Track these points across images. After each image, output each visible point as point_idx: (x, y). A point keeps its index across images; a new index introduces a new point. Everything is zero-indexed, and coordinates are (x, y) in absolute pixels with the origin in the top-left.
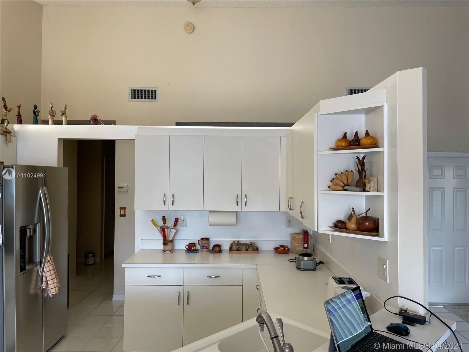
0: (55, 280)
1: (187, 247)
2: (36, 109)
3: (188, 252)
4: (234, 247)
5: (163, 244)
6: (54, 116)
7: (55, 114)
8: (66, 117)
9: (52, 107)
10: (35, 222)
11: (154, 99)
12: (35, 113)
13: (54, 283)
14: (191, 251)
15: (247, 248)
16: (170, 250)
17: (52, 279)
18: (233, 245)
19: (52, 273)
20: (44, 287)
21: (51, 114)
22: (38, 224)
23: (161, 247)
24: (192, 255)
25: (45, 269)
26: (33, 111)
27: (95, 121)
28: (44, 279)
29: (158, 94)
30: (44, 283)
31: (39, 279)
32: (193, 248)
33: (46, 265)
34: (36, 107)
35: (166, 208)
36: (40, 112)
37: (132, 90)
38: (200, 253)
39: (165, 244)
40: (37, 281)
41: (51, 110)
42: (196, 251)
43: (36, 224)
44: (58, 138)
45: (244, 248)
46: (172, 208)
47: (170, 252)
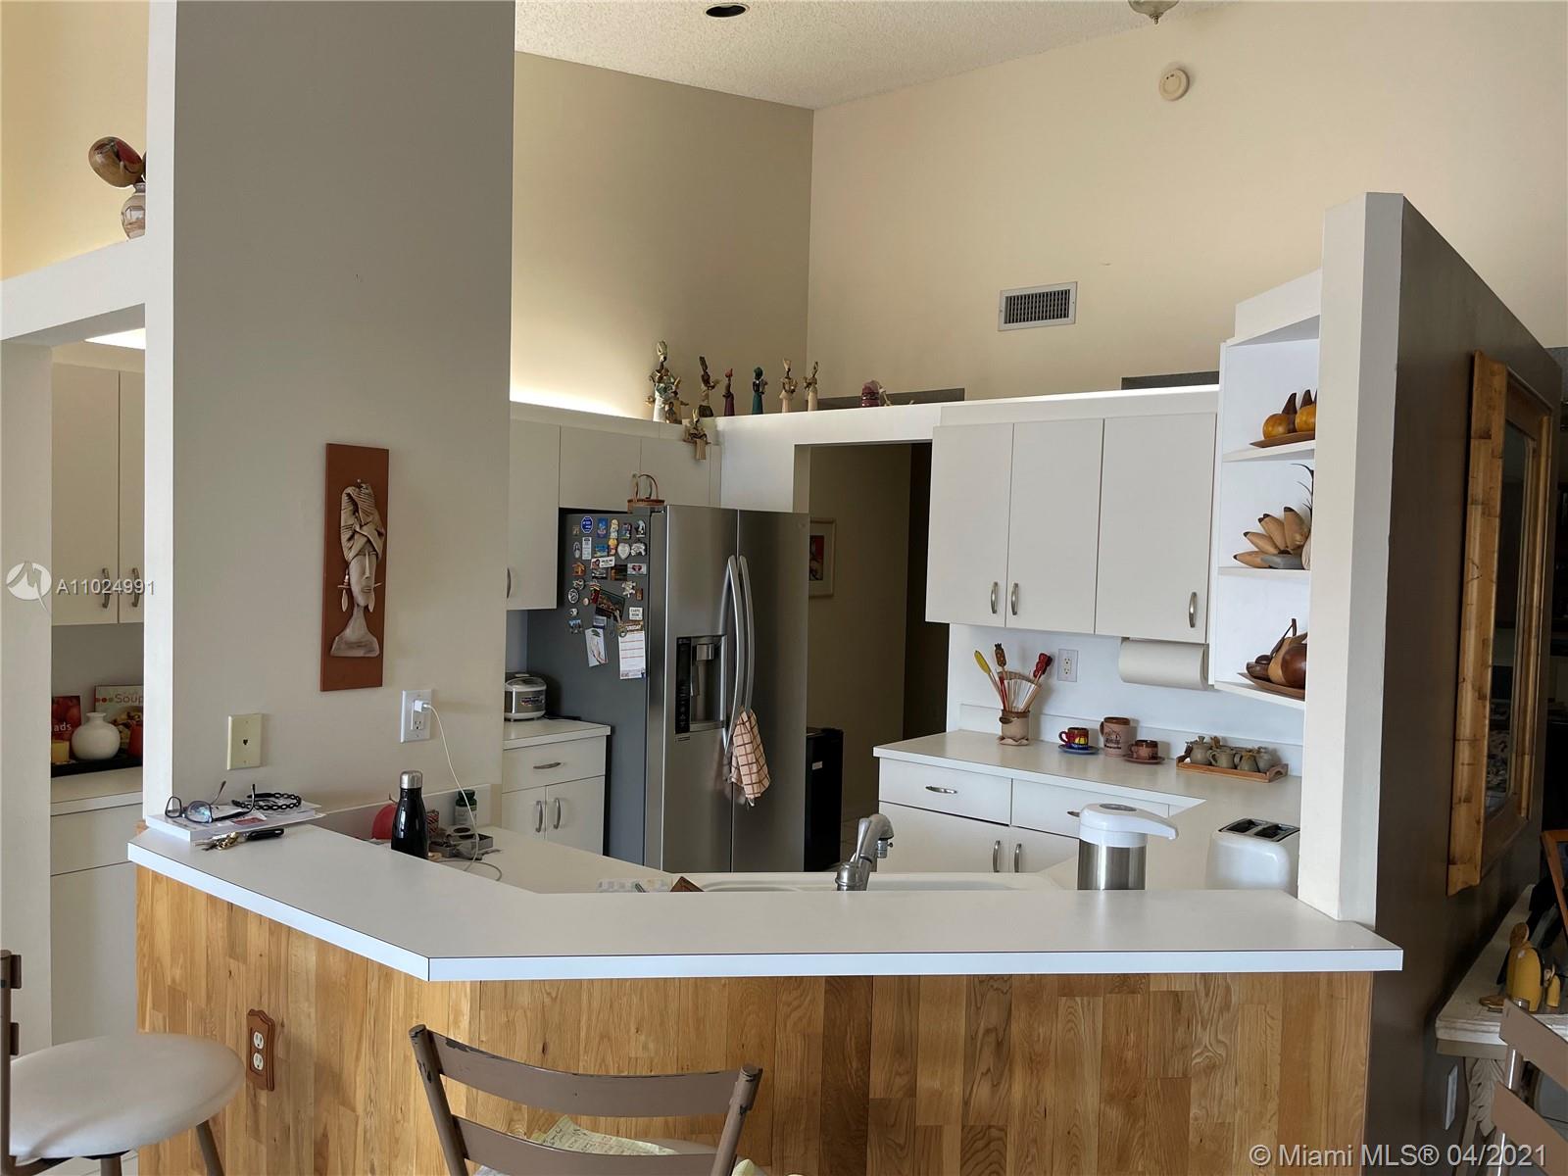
0: (755, 768)
1: (1064, 736)
2: (758, 379)
3: (1066, 752)
4: (1198, 754)
5: (1001, 719)
6: (793, 391)
7: (795, 387)
8: (815, 391)
9: (789, 370)
10: (720, 633)
11: (1065, 317)
12: (756, 387)
13: (751, 774)
14: (1073, 748)
15: (1237, 760)
16: (1019, 737)
17: (749, 764)
18: (1195, 746)
19: (748, 751)
20: (733, 780)
21: (787, 388)
22: (723, 638)
23: (997, 728)
24: (1078, 759)
25: (734, 739)
26: (754, 383)
27: (872, 397)
28: (734, 763)
29: (1078, 304)
30: (733, 769)
31: (726, 762)
32: (1077, 741)
33: (738, 730)
34: (759, 374)
35: (996, 621)
36: (766, 384)
37: (1007, 298)
38: (1101, 757)
39: (1004, 720)
40: (721, 765)
41: (788, 377)
42: (1088, 749)
43: (720, 636)
44: (796, 446)
45: (1223, 761)
46: (1013, 622)
47: (1014, 743)
